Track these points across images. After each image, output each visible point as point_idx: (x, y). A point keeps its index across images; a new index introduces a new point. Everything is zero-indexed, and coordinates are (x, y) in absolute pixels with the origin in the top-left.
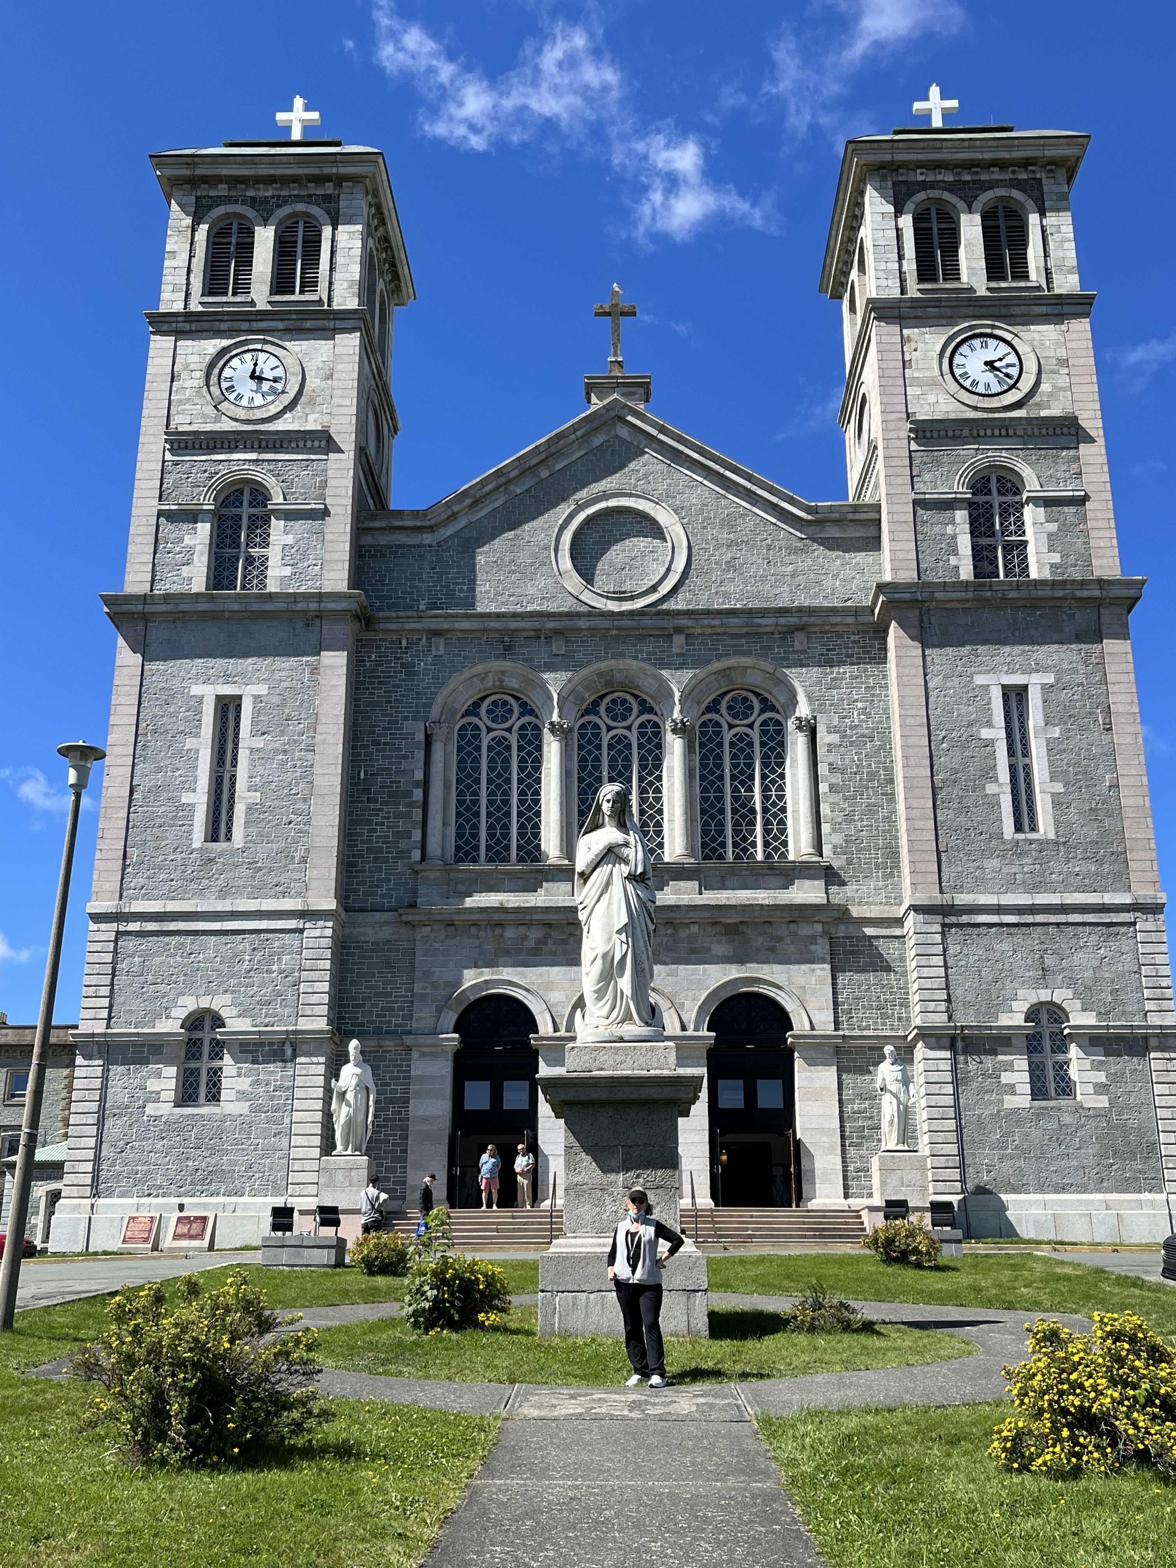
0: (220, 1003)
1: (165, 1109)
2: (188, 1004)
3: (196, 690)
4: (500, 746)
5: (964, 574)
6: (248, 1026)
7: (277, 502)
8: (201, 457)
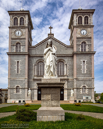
1: (15, 93)
2: (16, 86)
3: (15, 61)
5: (81, 51)
6: (21, 87)
7: (21, 44)
8: (14, 40)
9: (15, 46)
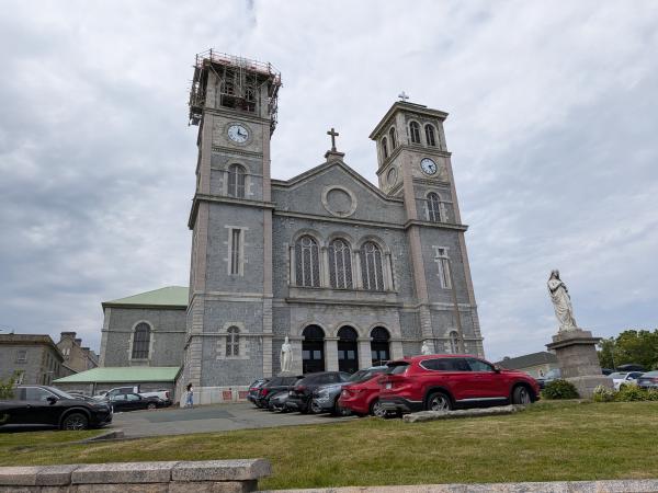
0: (239, 324)
1: (223, 357)
2: (228, 325)
3: (226, 227)
4: (307, 251)
5: (428, 219)
6: (247, 331)
7: (249, 172)
8: (223, 154)
9: (226, 176)
